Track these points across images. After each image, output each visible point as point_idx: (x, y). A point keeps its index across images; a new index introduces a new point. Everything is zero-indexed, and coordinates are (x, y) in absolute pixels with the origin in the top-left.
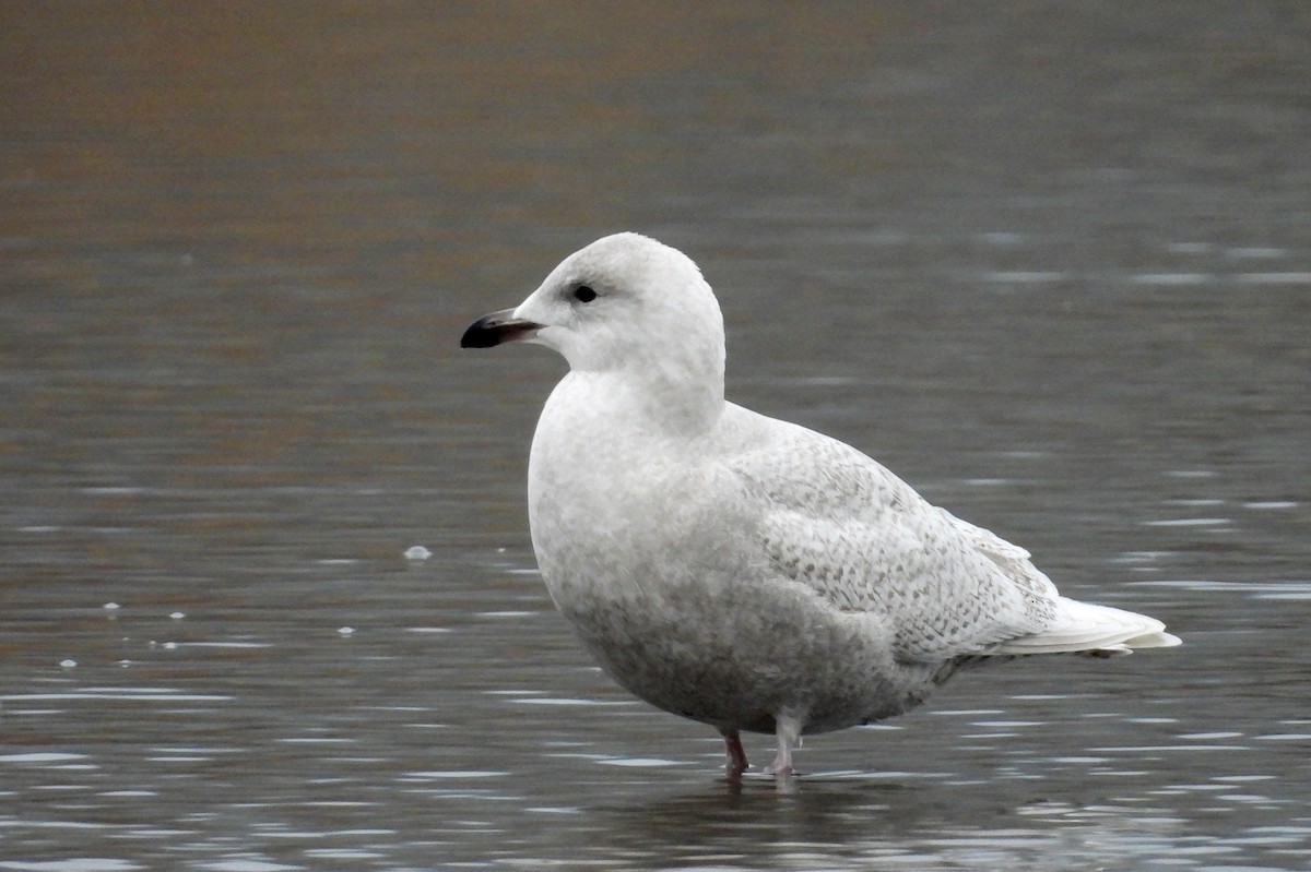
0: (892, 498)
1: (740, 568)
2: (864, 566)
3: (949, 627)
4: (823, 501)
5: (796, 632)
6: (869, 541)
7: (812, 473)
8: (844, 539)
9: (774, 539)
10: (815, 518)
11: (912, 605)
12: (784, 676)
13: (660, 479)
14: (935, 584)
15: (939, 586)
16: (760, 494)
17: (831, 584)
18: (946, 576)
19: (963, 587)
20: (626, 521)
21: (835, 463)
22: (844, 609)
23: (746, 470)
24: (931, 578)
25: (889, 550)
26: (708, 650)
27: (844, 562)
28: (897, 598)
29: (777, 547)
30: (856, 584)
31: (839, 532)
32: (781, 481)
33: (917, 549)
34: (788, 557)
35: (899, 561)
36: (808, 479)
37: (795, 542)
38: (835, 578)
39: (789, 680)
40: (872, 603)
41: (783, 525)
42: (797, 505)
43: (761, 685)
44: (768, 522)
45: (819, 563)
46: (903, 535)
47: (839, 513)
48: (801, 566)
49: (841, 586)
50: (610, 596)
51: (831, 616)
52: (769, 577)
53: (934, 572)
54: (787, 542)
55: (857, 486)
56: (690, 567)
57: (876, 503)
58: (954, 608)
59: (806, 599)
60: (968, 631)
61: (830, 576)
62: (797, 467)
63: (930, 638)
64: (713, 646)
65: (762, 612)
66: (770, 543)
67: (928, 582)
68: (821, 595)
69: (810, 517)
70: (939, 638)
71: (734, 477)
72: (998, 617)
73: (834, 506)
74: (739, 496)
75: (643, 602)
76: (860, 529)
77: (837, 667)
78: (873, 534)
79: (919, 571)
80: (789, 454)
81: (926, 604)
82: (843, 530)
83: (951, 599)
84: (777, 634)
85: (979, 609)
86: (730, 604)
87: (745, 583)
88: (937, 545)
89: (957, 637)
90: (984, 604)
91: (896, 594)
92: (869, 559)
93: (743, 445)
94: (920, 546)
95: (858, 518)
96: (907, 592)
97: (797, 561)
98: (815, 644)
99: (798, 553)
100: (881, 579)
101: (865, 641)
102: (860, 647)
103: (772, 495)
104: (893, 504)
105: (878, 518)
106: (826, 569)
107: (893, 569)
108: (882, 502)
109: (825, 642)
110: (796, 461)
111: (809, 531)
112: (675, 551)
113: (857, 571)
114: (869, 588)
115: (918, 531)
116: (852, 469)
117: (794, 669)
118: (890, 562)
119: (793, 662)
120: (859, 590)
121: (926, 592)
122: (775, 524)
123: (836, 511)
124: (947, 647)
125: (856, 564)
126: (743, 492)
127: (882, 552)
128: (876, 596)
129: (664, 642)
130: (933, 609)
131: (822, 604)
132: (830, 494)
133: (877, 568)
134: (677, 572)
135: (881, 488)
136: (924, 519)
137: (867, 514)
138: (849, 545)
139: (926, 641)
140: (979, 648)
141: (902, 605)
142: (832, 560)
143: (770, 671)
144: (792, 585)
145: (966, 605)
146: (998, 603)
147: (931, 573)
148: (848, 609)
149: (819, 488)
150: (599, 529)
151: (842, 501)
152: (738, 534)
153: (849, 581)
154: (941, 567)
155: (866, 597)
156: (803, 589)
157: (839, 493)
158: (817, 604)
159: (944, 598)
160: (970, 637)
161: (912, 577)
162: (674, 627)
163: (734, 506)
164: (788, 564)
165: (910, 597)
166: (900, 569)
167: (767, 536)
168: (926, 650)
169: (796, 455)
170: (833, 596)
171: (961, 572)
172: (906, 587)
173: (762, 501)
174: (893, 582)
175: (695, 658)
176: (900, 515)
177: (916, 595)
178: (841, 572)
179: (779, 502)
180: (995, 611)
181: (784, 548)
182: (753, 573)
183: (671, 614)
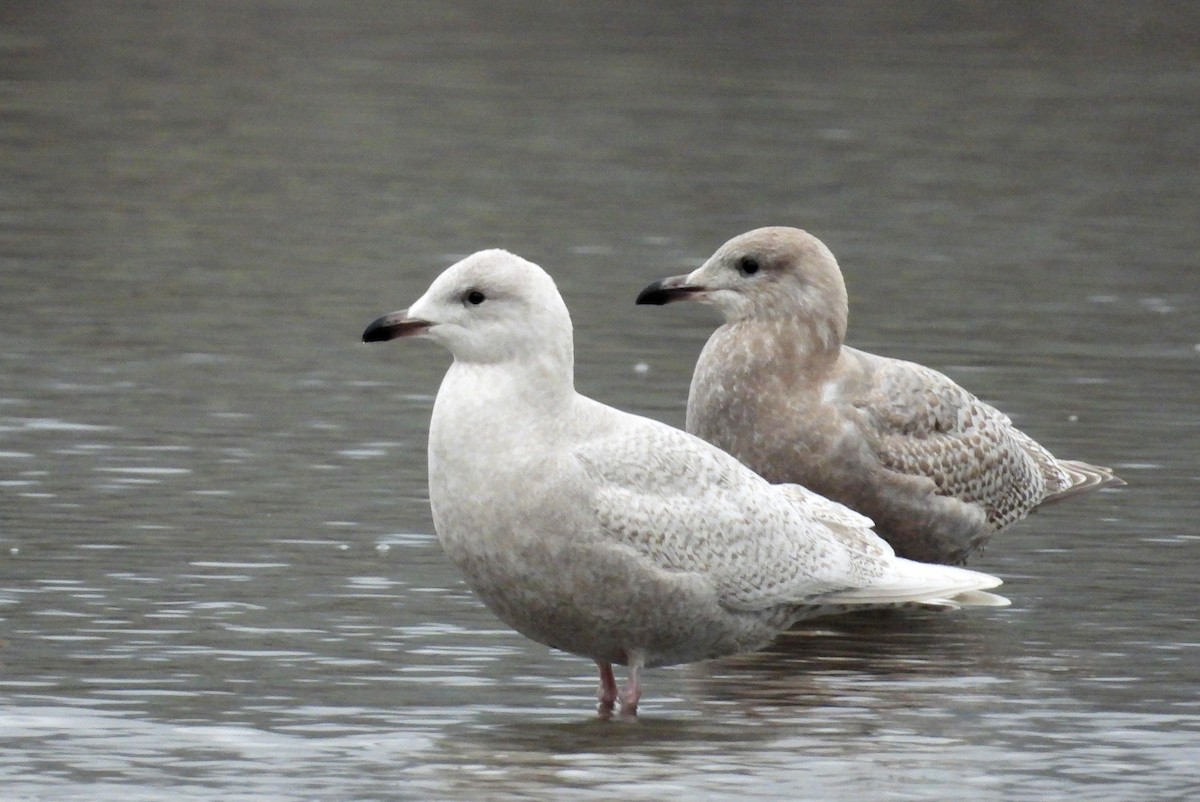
0: (718, 477)
1: (576, 532)
2: (686, 533)
3: (766, 582)
4: (652, 479)
5: (623, 584)
6: (692, 512)
7: (644, 457)
8: (667, 511)
9: (603, 510)
10: (643, 494)
11: (730, 565)
12: (619, 618)
13: (525, 461)
14: (754, 549)
15: (758, 550)
16: (596, 474)
17: (654, 547)
18: (765, 541)
19: (781, 550)
20: (492, 494)
21: (667, 449)
22: (665, 567)
23: (587, 456)
24: (750, 543)
25: (710, 521)
26: (553, 597)
27: (666, 530)
28: (716, 559)
29: (605, 517)
30: (676, 547)
31: (663, 505)
32: (617, 464)
33: (737, 520)
34: (615, 525)
35: (719, 529)
36: (639, 462)
37: (622, 512)
38: (657, 542)
39: (622, 622)
40: (691, 563)
41: (613, 499)
42: (627, 483)
43: (600, 625)
44: (599, 497)
45: (642, 530)
46: (725, 509)
47: (666, 489)
48: (626, 532)
49: (661, 548)
50: (477, 551)
51: (653, 572)
52: (600, 541)
53: (754, 539)
54: (615, 513)
55: (685, 469)
56: (537, 532)
57: (702, 481)
58: (772, 567)
59: (631, 559)
60: (785, 586)
61: (652, 540)
62: (632, 453)
63: (747, 590)
64: (557, 594)
65: (594, 568)
66: (600, 513)
67: (747, 546)
68: (645, 556)
69: (638, 492)
70: (757, 591)
71: (575, 461)
72: (817, 575)
73: (661, 484)
74: (579, 477)
75: (500, 558)
76: (684, 503)
77: (664, 612)
78: (697, 507)
79: (738, 538)
80: (627, 442)
81: (744, 564)
82: (668, 503)
83: (769, 560)
84: (608, 586)
85: (797, 568)
86: (567, 561)
87: (580, 545)
88: (758, 516)
89: (774, 590)
90: (803, 564)
91: (715, 556)
92: (690, 527)
93: (591, 433)
94: (741, 517)
95: (683, 494)
96: (726, 554)
97: (622, 528)
98: (640, 594)
99: (624, 522)
100: (701, 543)
101: (687, 594)
102: (683, 598)
103: (606, 475)
104: (719, 482)
105: (702, 494)
106: (649, 535)
107: (713, 535)
108: (709, 480)
109: (650, 593)
110: (632, 447)
111: (636, 504)
112: (526, 519)
113: (678, 537)
114: (689, 550)
115: (740, 505)
116: (683, 456)
117: (627, 612)
118: (710, 530)
119: (624, 607)
120: (680, 552)
121: (743, 554)
122: (605, 498)
123: (663, 489)
124: (764, 599)
125: (677, 532)
126: (583, 474)
127: (703, 521)
128: (695, 557)
129: (518, 589)
130: (750, 568)
131: (646, 562)
132: (660, 475)
133: (697, 534)
134: (527, 536)
135: (709, 470)
136: (749, 495)
137: (692, 490)
138: (672, 516)
139: (744, 594)
140: (797, 599)
141: (720, 564)
142: (655, 528)
143: (606, 614)
144: (619, 547)
145: (783, 564)
146: (818, 563)
147: (750, 539)
148: (669, 567)
149: (648, 468)
150: (473, 498)
151: (670, 480)
152: (575, 506)
153: (671, 545)
154: (760, 534)
155: (686, 557)
156: (628, 551)
157: (667, 473)
158: (640, 562)
159: (762, 559)
160: (788, 590)
161: (731, 542)
162: (525, 578)
163: (575, 484)
164: (615, 531)
165: (728, 558)
166: (719, 535)
167: (598, 508)
168: (744, 601)
169: (633, 443)
170: (655, 556)
171: (781, 539)
172: (725, 550)
173: (596, 480)
174: (713, 546)
175: (544, 603)
176: (725, 492)
177: (734, 556)
178: (663, 537)
179: (612, 480)
180: (813, 570)
181: (611, 517)
182: (586, 537)
183: (521, 568)
